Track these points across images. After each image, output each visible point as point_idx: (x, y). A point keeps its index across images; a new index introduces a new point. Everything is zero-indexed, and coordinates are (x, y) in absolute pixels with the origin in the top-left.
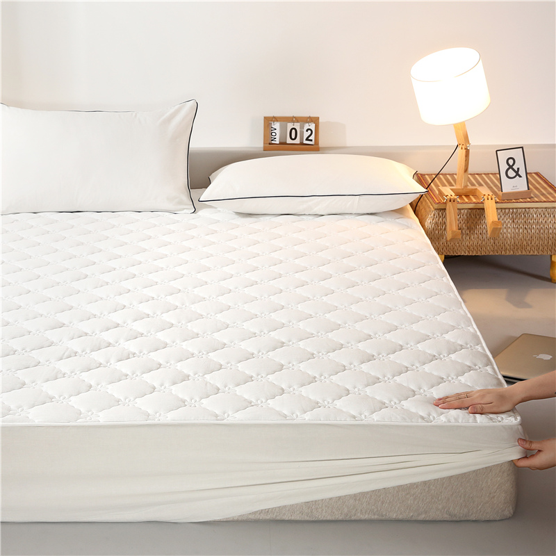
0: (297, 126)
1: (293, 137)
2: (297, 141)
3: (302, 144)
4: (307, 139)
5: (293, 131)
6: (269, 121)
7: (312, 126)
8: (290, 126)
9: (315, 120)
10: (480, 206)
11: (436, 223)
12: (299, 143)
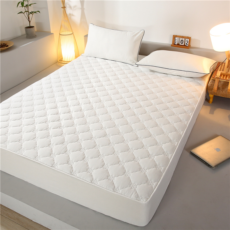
0: (183, 39)
1: (182, 43)
2: (183, 44)
3: (185, 45)
4: (186, 44)
5: (182, 41)
6: (175, 37)
7: (188, 40)
8: (181, 39)
9: (189, 38)
10: (228, 81)
11: (211, 84)
12: (183, 45)
